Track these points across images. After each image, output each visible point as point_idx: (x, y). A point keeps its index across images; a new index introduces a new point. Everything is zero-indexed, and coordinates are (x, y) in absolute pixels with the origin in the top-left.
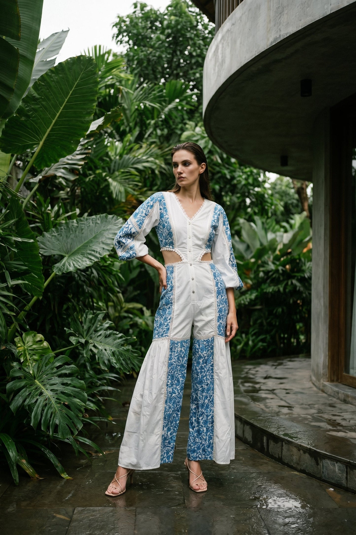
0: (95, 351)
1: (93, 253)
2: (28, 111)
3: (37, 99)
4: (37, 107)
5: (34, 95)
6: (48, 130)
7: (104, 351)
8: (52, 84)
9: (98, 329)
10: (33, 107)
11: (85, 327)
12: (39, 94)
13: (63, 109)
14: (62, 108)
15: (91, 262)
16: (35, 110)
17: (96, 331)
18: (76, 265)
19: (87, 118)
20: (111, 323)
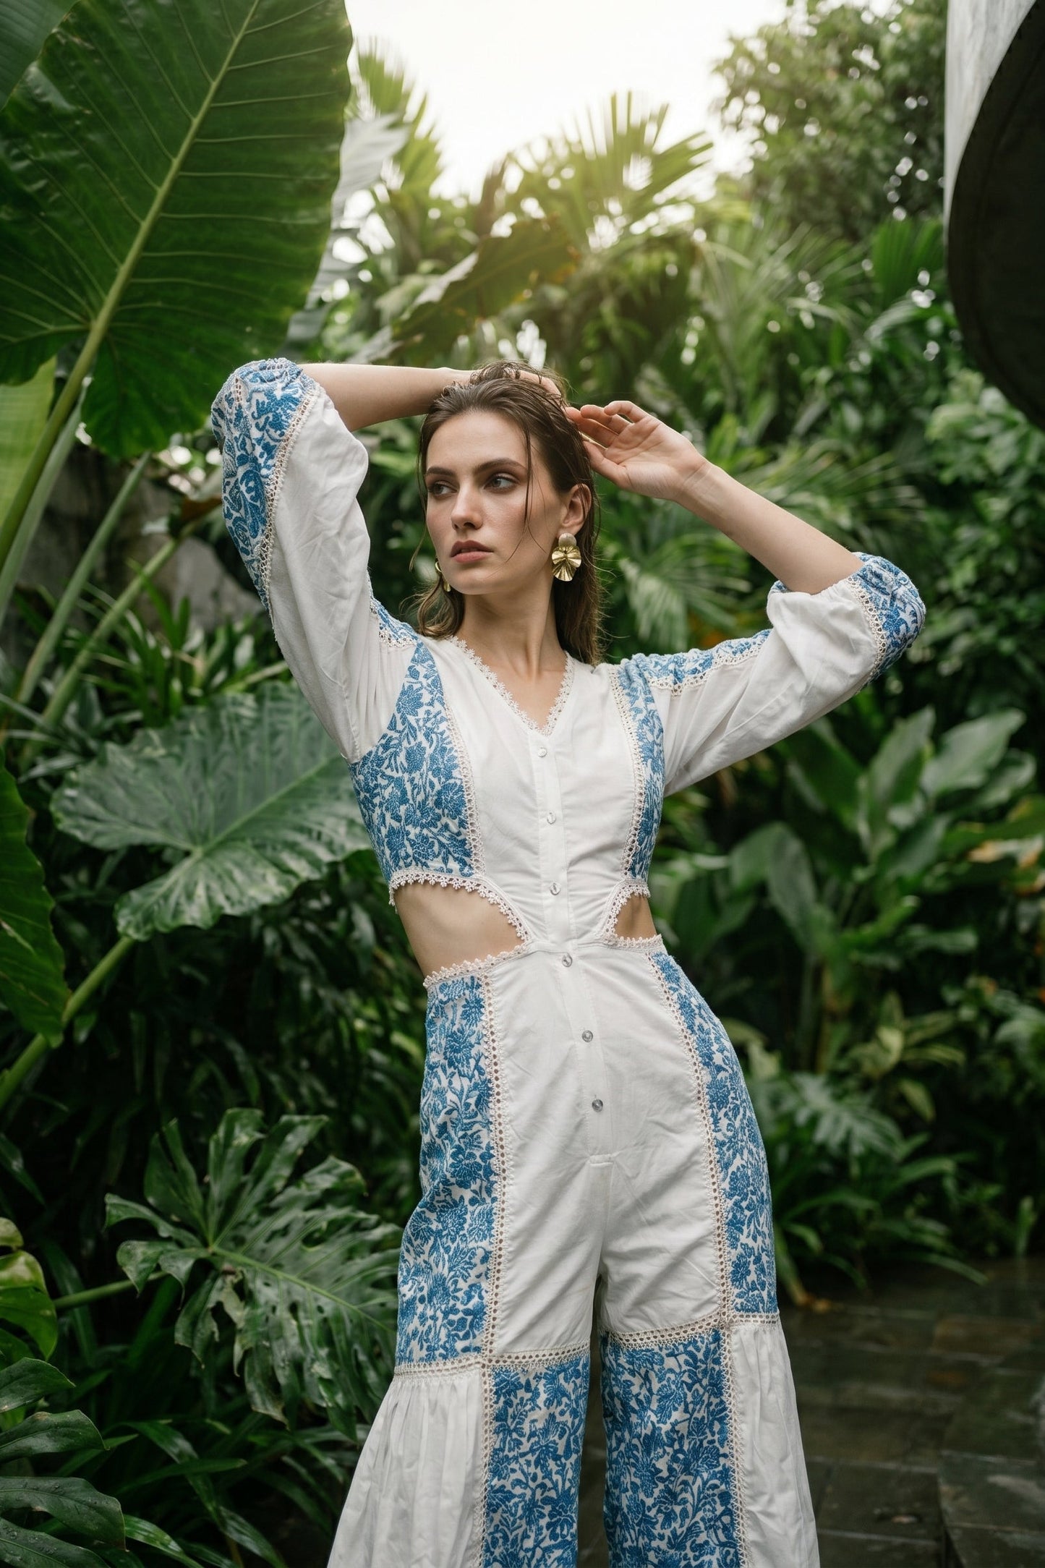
0: (237, 1312)
1: (300, 838)
2: (27, 176)
3: (66, 118)
4: (60, 155)
5: (45, 100)
6: (124, 270)
7: (283, 1313)
8: (128, 44)
9: (280, 1199)
10: (43, 156)
11: (218, 1190)
12: (70, 97)
13: (184, 166)
14: (176, 162)
15: (287, 884)
16: (56, 172)
17: (267, 1209)
18: (220, 899)
19: (303, 213)
20: (350, 1174)
